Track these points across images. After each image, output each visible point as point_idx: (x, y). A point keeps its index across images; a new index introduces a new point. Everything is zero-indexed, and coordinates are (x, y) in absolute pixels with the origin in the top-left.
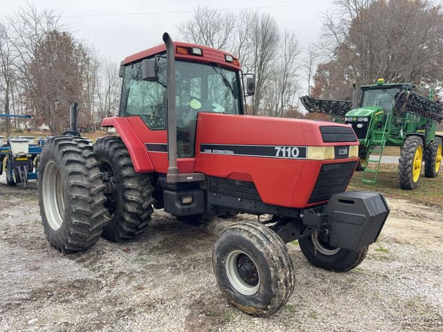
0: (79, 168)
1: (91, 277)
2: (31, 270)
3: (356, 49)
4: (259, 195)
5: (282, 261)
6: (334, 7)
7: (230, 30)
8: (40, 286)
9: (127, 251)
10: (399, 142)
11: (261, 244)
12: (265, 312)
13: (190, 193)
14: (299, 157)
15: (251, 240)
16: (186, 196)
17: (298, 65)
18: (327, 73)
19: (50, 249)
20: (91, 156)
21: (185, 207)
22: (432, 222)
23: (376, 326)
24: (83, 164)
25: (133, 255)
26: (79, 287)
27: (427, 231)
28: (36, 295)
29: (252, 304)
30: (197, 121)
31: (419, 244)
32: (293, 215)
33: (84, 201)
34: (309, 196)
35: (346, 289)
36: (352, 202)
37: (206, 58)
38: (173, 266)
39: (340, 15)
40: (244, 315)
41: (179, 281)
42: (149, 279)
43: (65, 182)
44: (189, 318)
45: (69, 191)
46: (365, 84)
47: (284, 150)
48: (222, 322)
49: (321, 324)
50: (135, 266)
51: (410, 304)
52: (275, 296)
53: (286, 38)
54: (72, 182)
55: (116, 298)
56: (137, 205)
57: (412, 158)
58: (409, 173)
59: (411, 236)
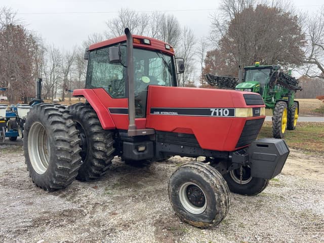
0: (61, 127)
1: (74, 208)
2: (27, 205)
3: (234, 42)
4: (198, 143)
5: (222, 188)
6: (220, 12)
7: (145, 26)
8: (38, 216)
9: (95, 187)
10: (272, 106)
11: (208, 177)
12: (210, 225)
13: (143, 143)
14: (229, 115)
15: (200, 174)
16: (141, 146)
17: (193, 52)
18: (214, 58)
19: (35, 189)
20: (69, 118)
21: (141, 153)
22: (301, 160)
23: (285, 230)
24: (64, 124)
25: (101, 190)
26: (69, 215)
27: (299, 166)
28: (37, 223)
29: (201, 219)
30: (147, 92)
31: (297, 175)
32: (224, 156)
33: (67, 151)
34: (236, 143)
35: (258, 207)
36: (267, 146)
37: (153, 46)
38: (133, 197)
39: (223, 18)
40: (195, 228)
41: (141, 207)
42: (119, 207)
43: (51, 138)
44: (156, 232)
45: (54, 144)
46: (247, 66)
47: (217, 111)
48: (181, 234)
49: (249, 231)
50: (105, 198)
51: (303, 215)
52: (218, 213)
53: (185, 33)
54: (57, 137)
55: (99, 222)
56: (103, 153)
57: (281, 117)
58: (279, 127)
59: (291, 169)
